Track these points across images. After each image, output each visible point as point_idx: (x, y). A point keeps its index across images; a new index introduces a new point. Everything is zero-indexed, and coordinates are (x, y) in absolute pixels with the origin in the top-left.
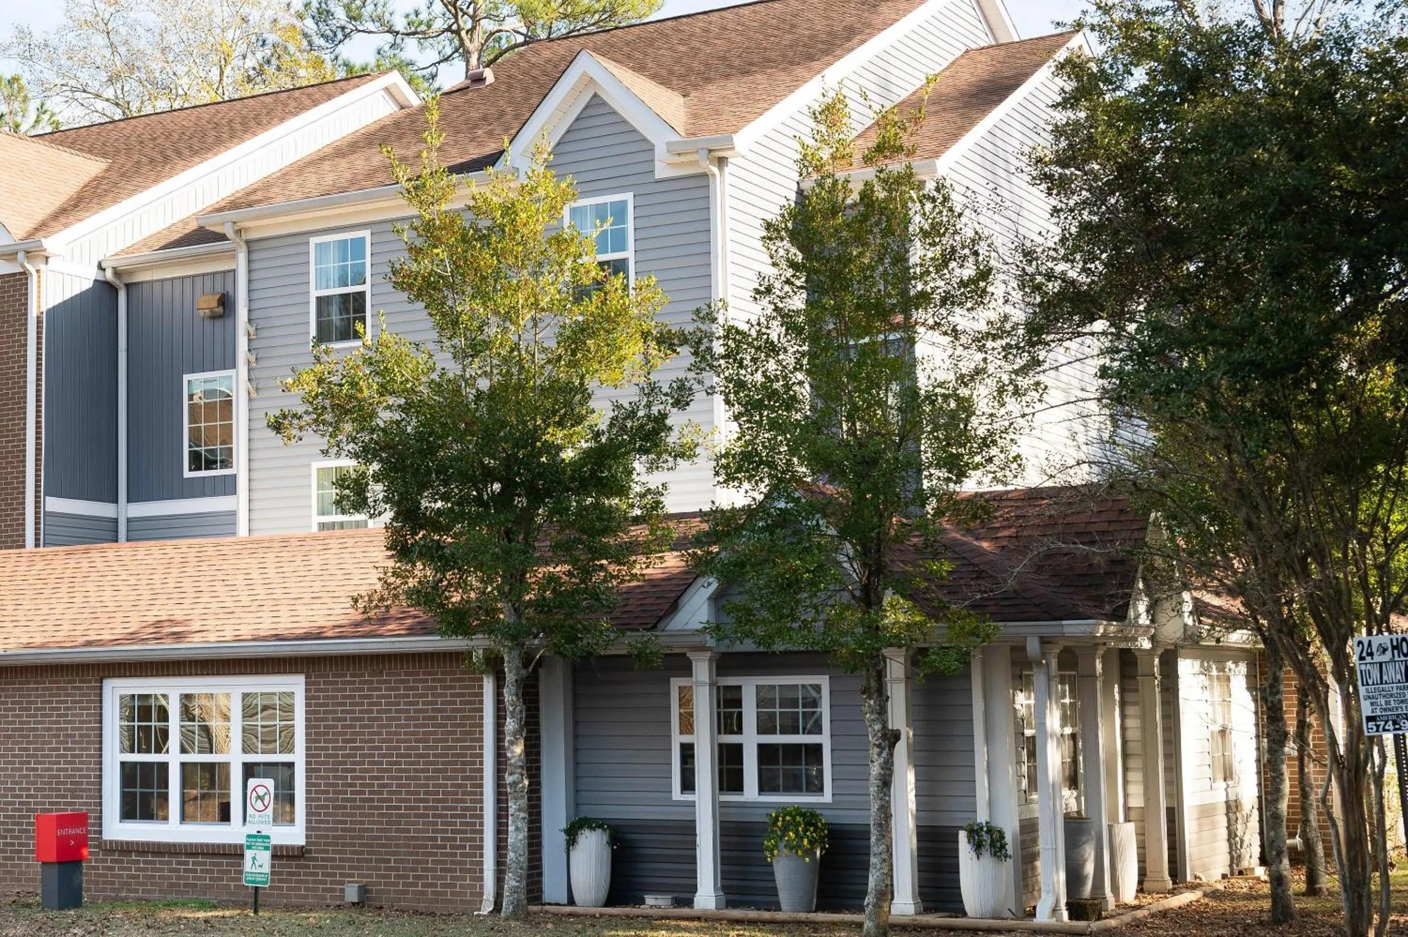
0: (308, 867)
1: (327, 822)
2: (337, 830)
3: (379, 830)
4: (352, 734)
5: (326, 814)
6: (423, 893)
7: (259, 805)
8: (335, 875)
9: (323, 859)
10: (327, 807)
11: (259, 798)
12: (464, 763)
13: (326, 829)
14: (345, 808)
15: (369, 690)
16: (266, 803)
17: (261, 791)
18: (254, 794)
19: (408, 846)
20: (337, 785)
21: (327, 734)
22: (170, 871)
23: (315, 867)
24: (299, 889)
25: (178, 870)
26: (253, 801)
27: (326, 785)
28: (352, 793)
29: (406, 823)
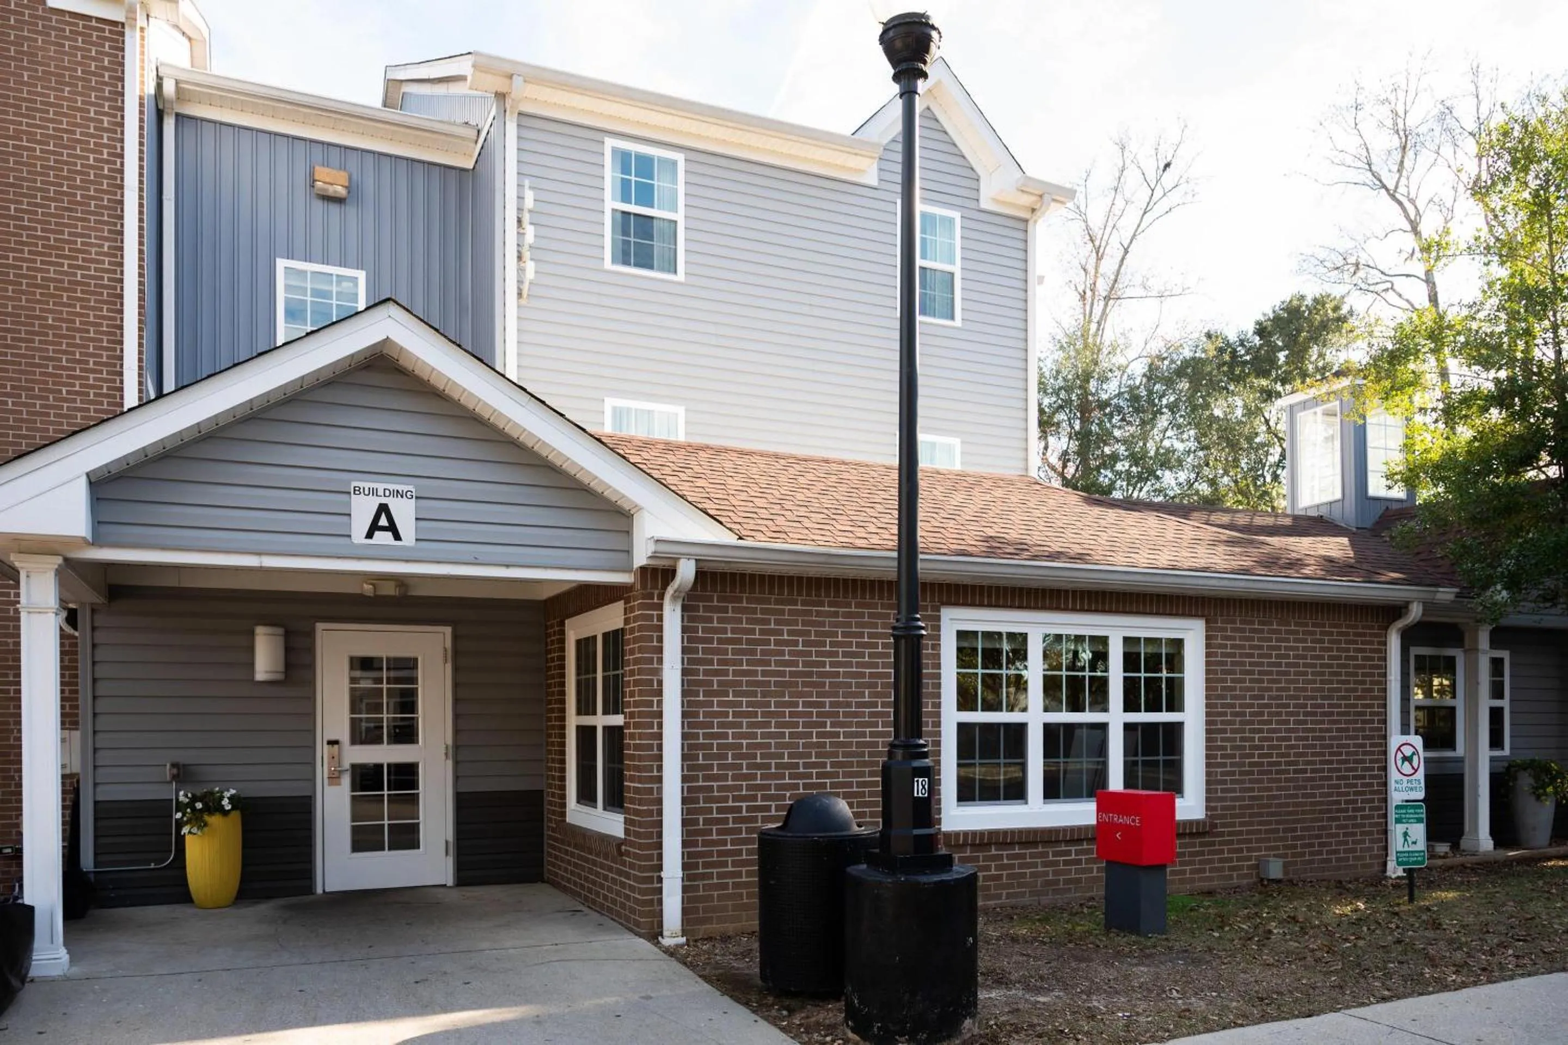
0: (1213, 844)
1: (1234, 790)
2: (1243, 799)
3: (1286, 797)
4: (1260, 689)
5: (1232, 782)
6: (1328, 861)
7: (1407, 768)
8: (1241, 850)
9: (1230, 834)
10: (1233, 773)
11: (1405, 759)
12: (1364, 722)
13: (1233, 799)
14: (1252, 773)
15: (1278, 640)
16: (1415, 765)
17: (1408, 751)
18: (1400, 755)
19: (1314, 812)
20: (1244, 748)
21: (1234, 689)
22: (1045, 864)
23: (1221, 843)
24: (1204, 871)
25: (1056, 863)
26: (1399, 763)
27: (1233, 748)
28: (1260, 756)
29: (1312, 788)
